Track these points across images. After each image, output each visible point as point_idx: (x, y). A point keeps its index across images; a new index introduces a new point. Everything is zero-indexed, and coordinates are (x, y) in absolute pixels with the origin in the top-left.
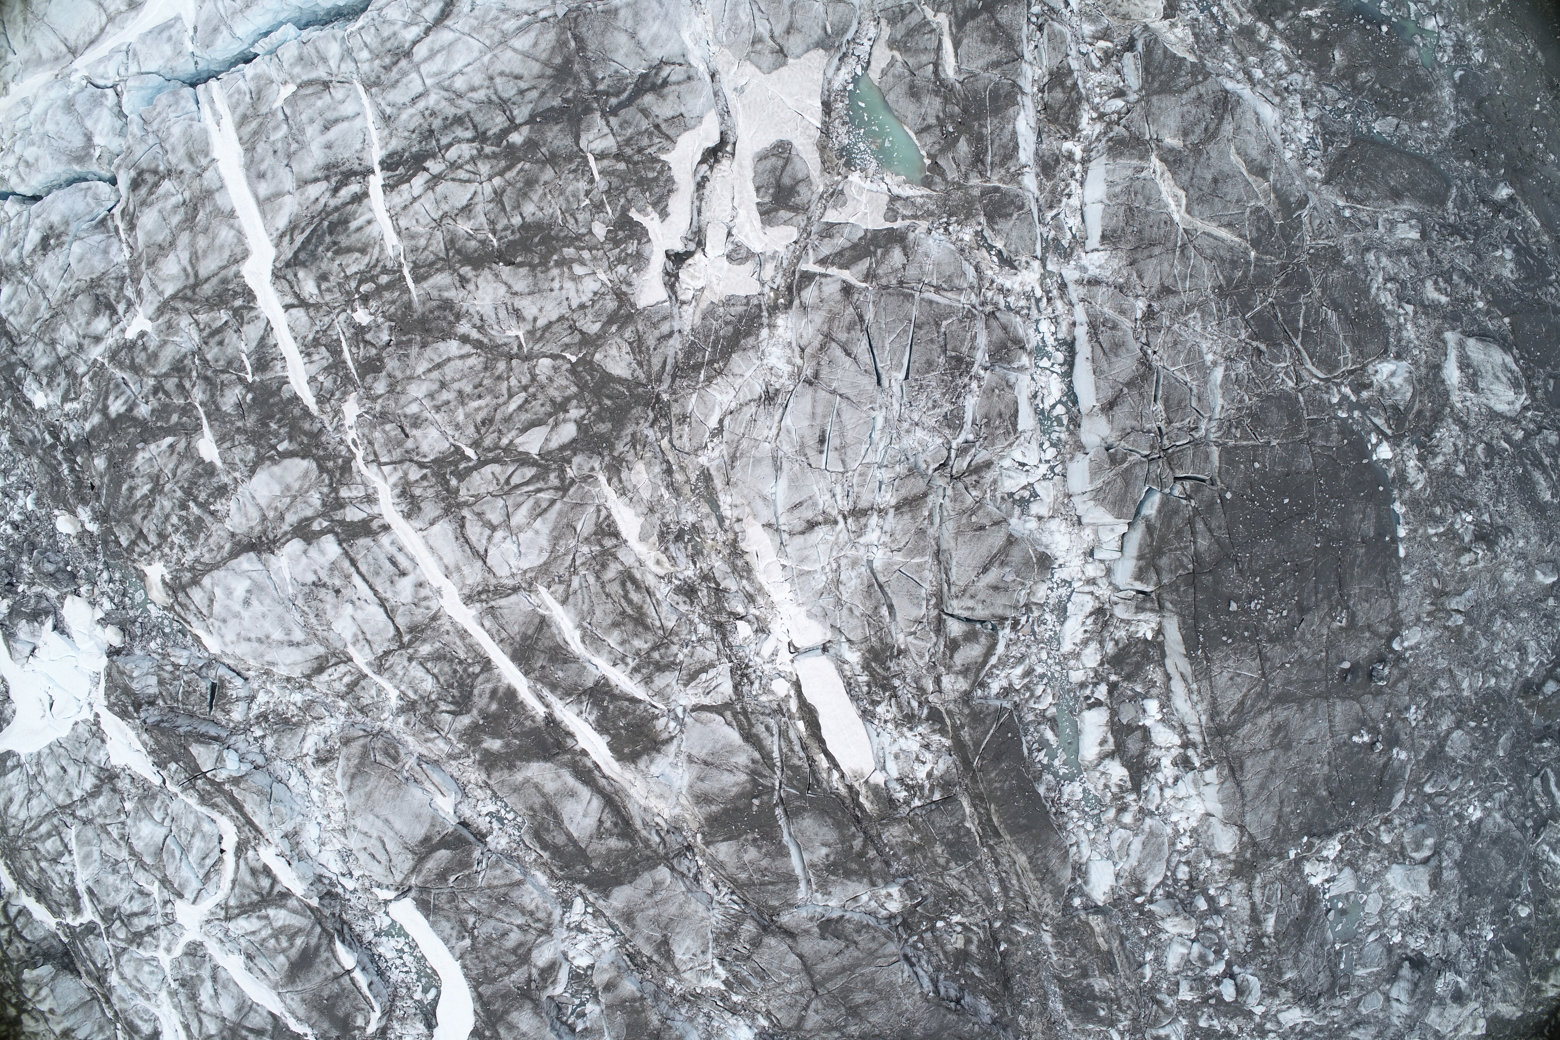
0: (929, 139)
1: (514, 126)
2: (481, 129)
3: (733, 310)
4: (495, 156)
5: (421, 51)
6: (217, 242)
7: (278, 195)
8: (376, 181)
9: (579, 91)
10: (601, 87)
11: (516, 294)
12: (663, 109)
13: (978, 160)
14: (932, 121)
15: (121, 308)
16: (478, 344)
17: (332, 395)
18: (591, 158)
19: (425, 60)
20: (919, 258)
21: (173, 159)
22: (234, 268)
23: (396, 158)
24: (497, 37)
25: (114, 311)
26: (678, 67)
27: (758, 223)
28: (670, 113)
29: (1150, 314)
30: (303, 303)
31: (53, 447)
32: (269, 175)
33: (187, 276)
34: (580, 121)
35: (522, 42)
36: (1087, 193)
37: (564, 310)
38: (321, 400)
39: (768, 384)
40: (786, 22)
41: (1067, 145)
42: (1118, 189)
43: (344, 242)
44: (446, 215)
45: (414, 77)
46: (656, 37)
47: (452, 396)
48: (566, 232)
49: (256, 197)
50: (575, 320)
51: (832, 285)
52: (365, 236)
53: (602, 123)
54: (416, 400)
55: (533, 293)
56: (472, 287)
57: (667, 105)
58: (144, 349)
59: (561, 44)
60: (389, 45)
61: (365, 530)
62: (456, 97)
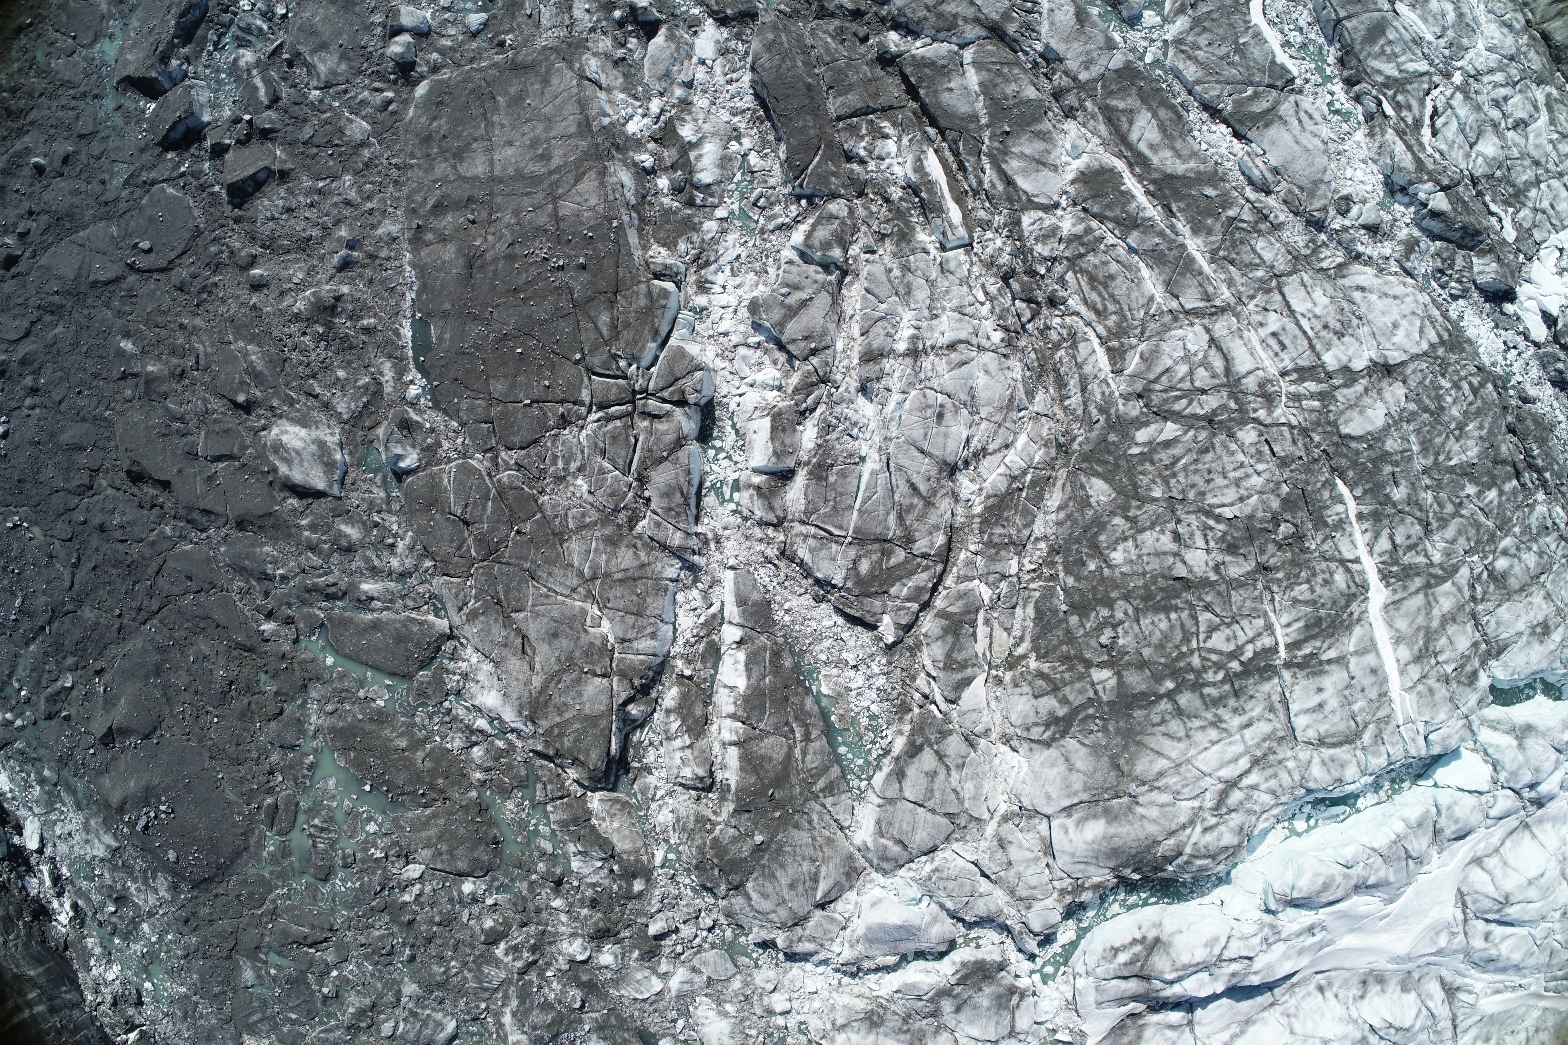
1: (1171, 695)
2: (1197, 694)
4: (1187, 671)
5: (1245, 763)
6: (1409, 620)
7: (1360, 654)
8: (1282, 657)
9: (1118, 722)
10: (1100, 724)
11: (1177, 555)
12: (1050, 703)
19: (1240, 756)
23: (1265, 675)
24: (1182, 771)
26: (1037, 739)
28: (1045, 700)
30: (1344, 563)
32: (1367, 671)
33: (1434, 595)
34: (1118, 697)
35: (1162, 765)
37: (1140, 538)
38: (1332, 482)
43: (1310, 610)
44: (1229, 625)
45: (1250, 743)
46: (1053, 765)
47: (1232, 475)
48: (1135, 603)
49: (1378, 654)
50: (1131, 528)
51: (921, 545)
52: (1294, 615)
53: (1101, 694)
54: (1258, 474)
55: (1164, 553)
56: (1211, 564)
57: (1048, 707)
58: (1468, 539)
59: (1131, 762)
60: (1271, 771)
61: (1303, 373)
62: (1217, 723)
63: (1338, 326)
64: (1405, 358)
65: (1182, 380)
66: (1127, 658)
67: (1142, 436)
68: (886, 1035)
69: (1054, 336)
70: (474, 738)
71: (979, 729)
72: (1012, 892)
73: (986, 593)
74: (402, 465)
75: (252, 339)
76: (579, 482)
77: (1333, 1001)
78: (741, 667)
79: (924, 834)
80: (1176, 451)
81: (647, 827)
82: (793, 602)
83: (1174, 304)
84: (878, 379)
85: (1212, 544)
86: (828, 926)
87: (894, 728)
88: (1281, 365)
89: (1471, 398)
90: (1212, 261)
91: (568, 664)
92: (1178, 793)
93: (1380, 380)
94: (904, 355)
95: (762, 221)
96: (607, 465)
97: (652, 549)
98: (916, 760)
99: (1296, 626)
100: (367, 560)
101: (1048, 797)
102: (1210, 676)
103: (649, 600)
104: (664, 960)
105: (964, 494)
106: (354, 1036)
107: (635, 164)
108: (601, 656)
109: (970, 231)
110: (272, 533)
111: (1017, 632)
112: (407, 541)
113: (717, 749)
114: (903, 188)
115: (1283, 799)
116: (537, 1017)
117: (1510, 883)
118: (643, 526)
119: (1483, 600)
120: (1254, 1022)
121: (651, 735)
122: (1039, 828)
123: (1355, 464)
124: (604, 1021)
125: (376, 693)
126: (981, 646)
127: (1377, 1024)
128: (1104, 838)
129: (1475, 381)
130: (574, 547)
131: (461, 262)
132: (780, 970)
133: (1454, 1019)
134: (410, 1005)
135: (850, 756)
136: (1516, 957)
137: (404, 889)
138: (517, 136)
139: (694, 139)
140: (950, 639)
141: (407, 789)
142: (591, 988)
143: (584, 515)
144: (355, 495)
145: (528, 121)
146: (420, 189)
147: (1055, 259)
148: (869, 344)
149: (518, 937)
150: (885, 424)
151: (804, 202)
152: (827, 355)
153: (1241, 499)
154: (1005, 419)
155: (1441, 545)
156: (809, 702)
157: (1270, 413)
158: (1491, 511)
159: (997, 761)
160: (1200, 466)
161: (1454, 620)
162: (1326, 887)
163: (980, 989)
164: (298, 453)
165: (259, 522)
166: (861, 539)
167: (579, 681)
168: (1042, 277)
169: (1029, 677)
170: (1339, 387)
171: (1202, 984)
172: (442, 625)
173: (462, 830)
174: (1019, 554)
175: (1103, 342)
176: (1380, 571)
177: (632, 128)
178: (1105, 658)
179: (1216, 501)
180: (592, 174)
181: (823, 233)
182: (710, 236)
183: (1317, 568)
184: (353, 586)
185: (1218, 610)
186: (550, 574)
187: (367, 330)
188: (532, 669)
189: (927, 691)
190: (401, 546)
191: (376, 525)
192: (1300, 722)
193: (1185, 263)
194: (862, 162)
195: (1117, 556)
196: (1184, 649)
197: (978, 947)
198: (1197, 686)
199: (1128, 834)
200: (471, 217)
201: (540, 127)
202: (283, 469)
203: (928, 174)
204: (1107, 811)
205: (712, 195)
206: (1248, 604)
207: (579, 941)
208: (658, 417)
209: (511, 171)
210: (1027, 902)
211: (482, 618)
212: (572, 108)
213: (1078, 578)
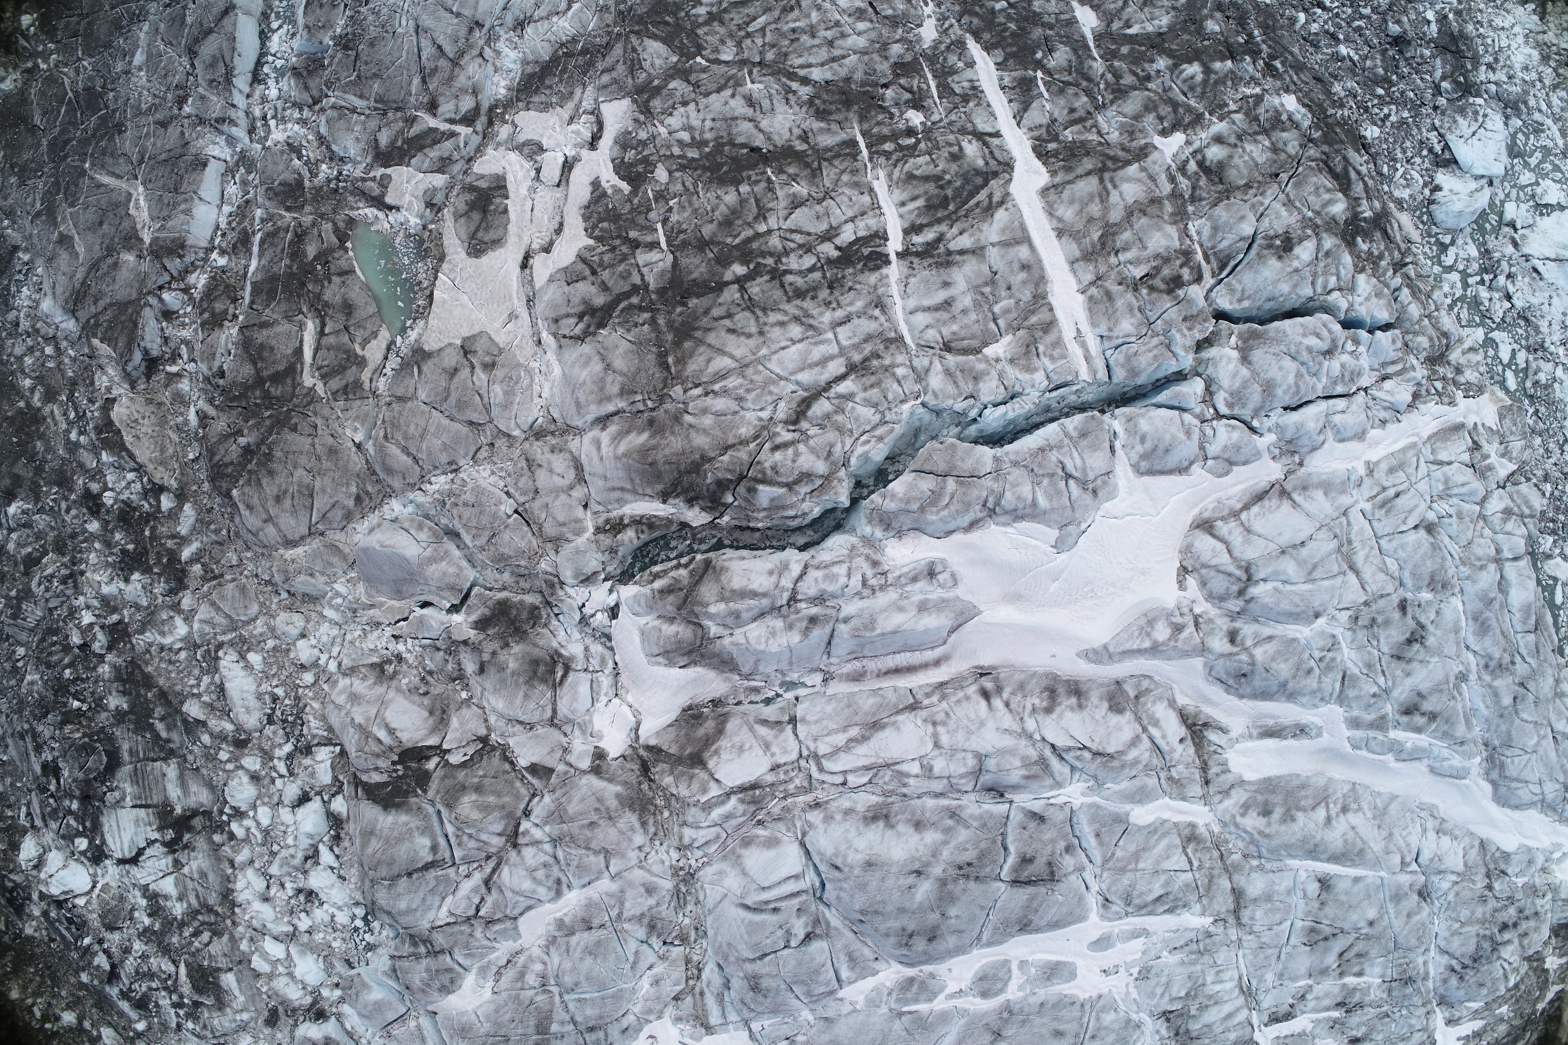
0: (343, 263)
1: (740, 281)
2: (776, 283)
3: (543, 98)
4: (763, 254)
5: (836, 367)
6: (1076, 207)
7: (1005, 244)
8: (894, 245)
9: (670, 313)
10: (646, 315)
11: (751, 120)
12: (585, 289)
13: (300, 237)
14: (336, 279)
15: (1192, 166)
16: (792, 76)
17: (948, 48)
18: (663, 245)
19: (832, 358)
20: (365, 137)
21: (1130, 296)
22: (1058, 180)
23: (871, 264)
24: (750, 371)
25: (1201, 164)
26: (567, 332)
27: (510, 178)
28: (580, 285)
29: (181, 101)
30: (980, 136)
31: (1272, 57)
32: (1016, 266)
33: (1112, 180)
34: (671, 281)
35: (722, 363)
36: (214, 216)
37: (703, 101)
38: (960, 44)
39: (521, 37)
40: (456, 380)
41: (222, 261)
42: (183, 207)
43: (931, 187)
44: (819, 202)
45: (846, 343)
46: (585, 364)
47: (823, 35)
49: (1032, 245)
50: (693, 92)
52: (909, 192)
53: (648, 279)
54: (859, 33)
55: (734, 119)
56: (796, 132)
57: (583, 294)
58: (1160, 118)
60: (872, 380)
62: (801, 319)
66: (682, 236)
80: (752, 10)
92: (741, 399)
99: (912, 206)
101: (580, 407)
102: (793, 262)
122: (570, 446)
123: (991, 25)
128: (640, 449)
153: (834, 60)
155: (1118, 122)
160: (782, 26)
161: (1144, 214)
176: (1033, 148)
179: (800, 62)
198: (776, 274)
199: (670, 447)
204: (650, 424)
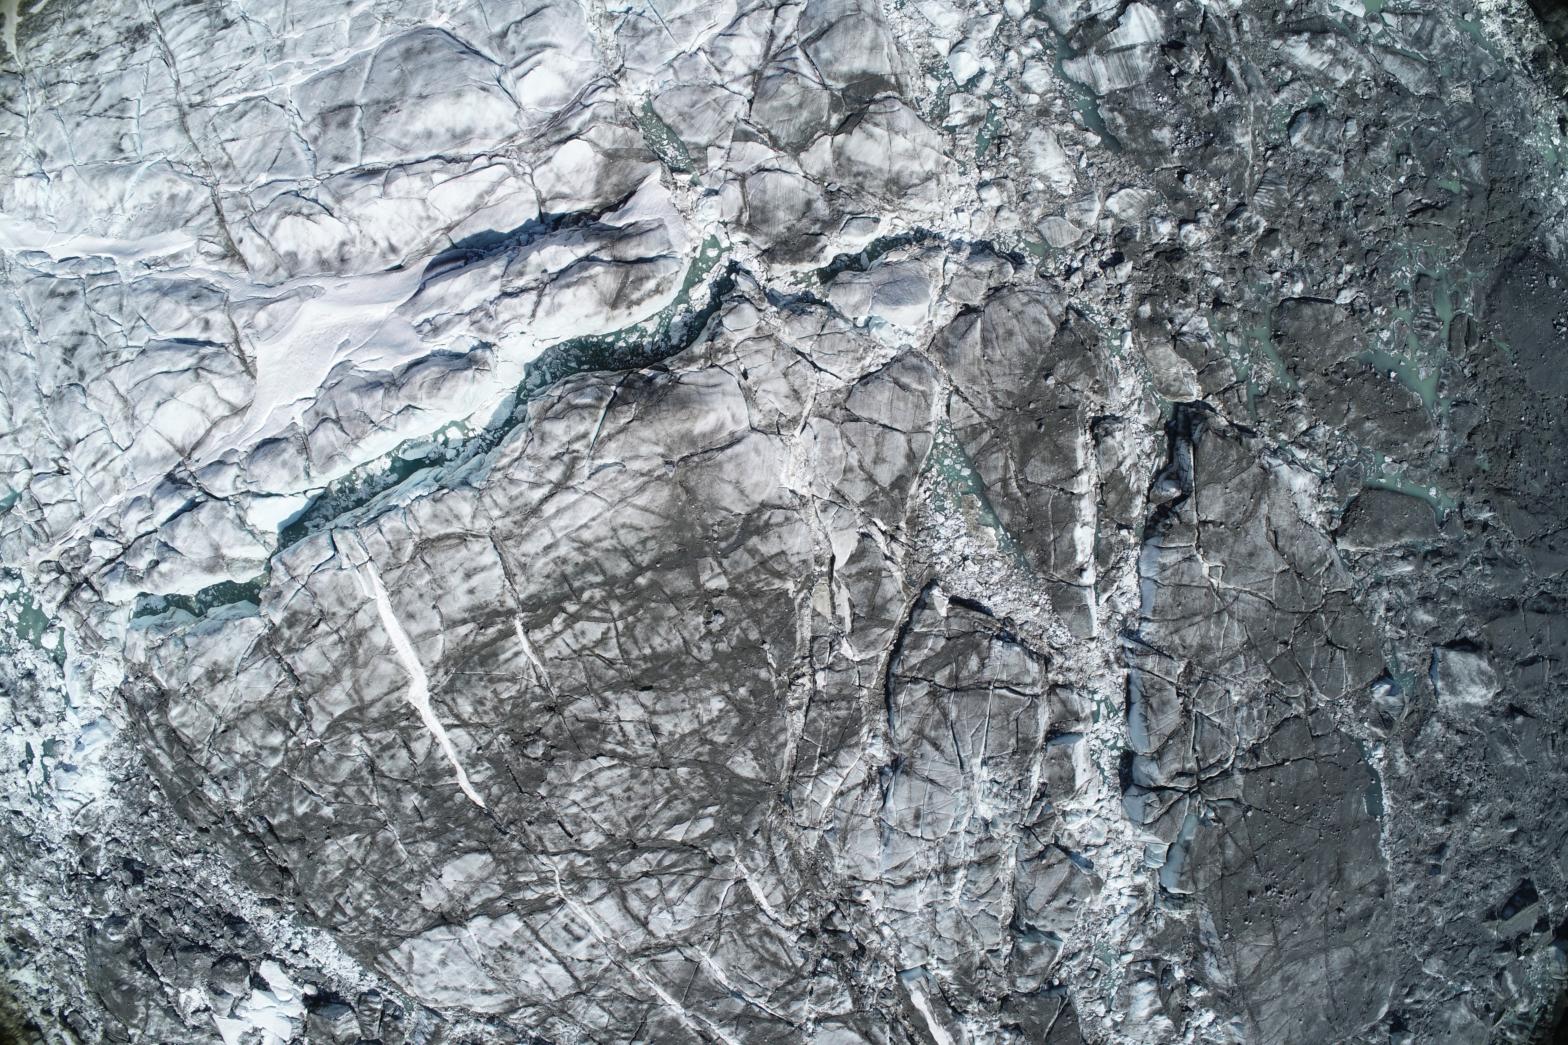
1: (639, 572)
2: (609, 574)
4: (624, 597)
5: (549, 509)
6: (378, 674)
7: (430, 634)
9: (693, 537)
10: (712, 533)
11: (653, 713)
12: (767, 549)
15: (293, 724)
19: (553, 516)
21: (324, 602)
22: (396, 695)
23: (536, 600)
24: (618, 496)
25: (286, 726)
26: (777, 511)
28: (773, 552)
30: (464, 724)
32: (418, 616)
33: (353, 701)
34: (696, 564)
35: (642, 500)
37: (695, 726)
38: (491, 803)
43: (495, 673)
44: (584, 647)
45: (544, 531)
46: (757, 485)
47: (604, 798)
48: (691, 659)
49: (409, 634)
50: (705, 733)
51: (921, 691)
52: (513, 666)
53: (715, 564)
54: (575, 803)
55: (667, 713)
56: (613, 708)
57: (769, 545)
58: (322, 761)
59: (674, 498)
60: (517, 503)
61: (541, 906)
62: (584, 546)
63: (508, 955)
64: (428, 934)
65: (672, 884)
66: (692, 604)
67: (707, 824)
68: (880, 170)
69: (805, 903)
70: (1307, 439)
71: (833, 511)
72: (778, 343)
73: (847, 650)
74: (1387, 687)
75: (1510, 771)
76: (1236, 699)
77: (379, 238)
78: (1079, 548)
79: (879, 398)
80: (667, 815)
81: (1142, 371)
82: (1031, 614)
83: (689, 952)
84: (980, 841)
85: (616, 728)
86: (962, 290)
87: (919, 501)
88: (566, 910)
89: (341, 901)
90: (654, 998)
91: (1238, 529)
92: (620, 472)
93: (453, 909)
94: (957, 868)
95: (1090, 958)
96: (1217, 720)
97: (1169, 648)
98: (897, 474)
99: (508, 654)
100: (1409, 593)
101: (757, 451)
102: (598, 594)
103: (1170, 600)
104: (1109, 231)
105: (879, 743)
106: (1379, 116)
107: (1206, 986)
108: (1208, 541)
109: (900, 986)
110: (1488, 602)
111: (807, 612)
112: (1376, 618)
113: (1093, 464)
114: (966, 1012)
115: (499, 475)
116: (1227, 162)
117: (196, 393)
118: (1180, 667)
119: (289, 698)
120: (468, 208)
121: (1149, 464)
122: (760, 416)
123: (468, 824)
124: (1158, 160)
125: (1393, 469)
126: (843, 597)
127: (325, 218)
128: (696, 418)
129: (339, 917)
130: (1238, 638)
131: (1347, 873)
132: (994, 231)
133: (222, 222)
134: (1336, 157)
135: (958, 467)
136: (167, 305)
137: (1352, 277)
138: (1309, 992)
139: (1157, 1017)
140: (878, 600)
141: (1360, 380)
142: (1175, 196)
143: (1232, 669)
144: (1422, 650)
145: (1300, 1006)
146: (1381, 928)
147: (814, 974)
148: (993, 872)
149: (1249, 241)
150: (970, 800)
151: (1056, 983)
152: (1026, 854)
153: (590, 776)
154: (848, 819)
155: (354, 753)
156: (1006, 517)
157: (571, 864)
158: (300, 793)
159: (809, 478)
160: (640, 803)
161: (325, 677)
162: (436, 384)
163: (789, 229)
164: (1473, 681)
165: (1499, 610)
166: (980, 688)
167: (1228, 515)
168: (824, 956)
169: (793, 572)
170: (499, 898)
171: (554, 259)
172: (1343, 544)
173: (1310, 347)
174: (816, 692)
175: (759, 908)
176: (419, 719)
177: (1209, 1016)
178: (715, 601)
179: (618, 771)
180: (1247, 974)
181: (1041, 961)
182: (1138, 938)
183: (493, 715)
184: (1419, 567)
185: (599, 662)
186: (1258, 610)
187: (1419, 798)
188: (1268, 519)
189: (894, 545)
190: (1382, 611)
191: (1403, 626)
192: (490, 557)
193: (682, 992)
194: (1005, 1027)
195: (717, 704)
196: (630, 619)
197: (794, 273)
198: (610, 582)
199: (671, 425)
200: (1342, 914)
201: (1290, 1003)
202: (1484, 665)
203: (948, 1030)
204: (693, 442)
205: (1137, 972)
206: (566, 672)
207: (1191, 244)
208: (1180, 774)
209: (1312, 961)
210: (763, 335)
211: (1314, 559)
212: (1265, 1025)
213: (756, 677)
